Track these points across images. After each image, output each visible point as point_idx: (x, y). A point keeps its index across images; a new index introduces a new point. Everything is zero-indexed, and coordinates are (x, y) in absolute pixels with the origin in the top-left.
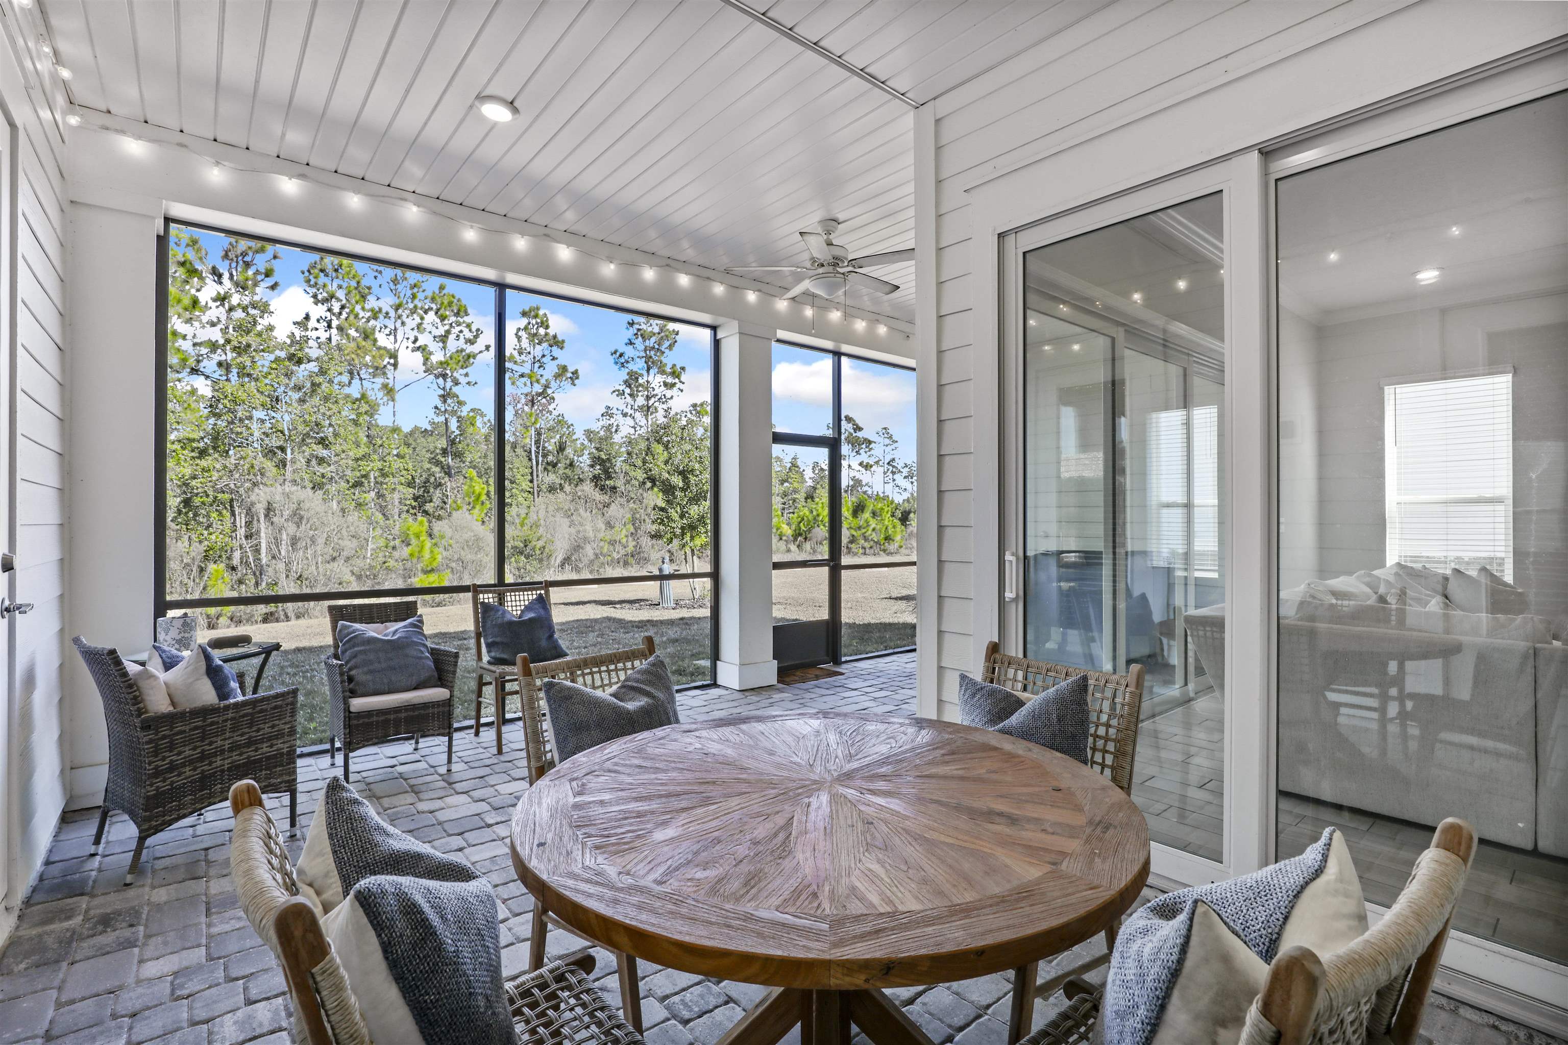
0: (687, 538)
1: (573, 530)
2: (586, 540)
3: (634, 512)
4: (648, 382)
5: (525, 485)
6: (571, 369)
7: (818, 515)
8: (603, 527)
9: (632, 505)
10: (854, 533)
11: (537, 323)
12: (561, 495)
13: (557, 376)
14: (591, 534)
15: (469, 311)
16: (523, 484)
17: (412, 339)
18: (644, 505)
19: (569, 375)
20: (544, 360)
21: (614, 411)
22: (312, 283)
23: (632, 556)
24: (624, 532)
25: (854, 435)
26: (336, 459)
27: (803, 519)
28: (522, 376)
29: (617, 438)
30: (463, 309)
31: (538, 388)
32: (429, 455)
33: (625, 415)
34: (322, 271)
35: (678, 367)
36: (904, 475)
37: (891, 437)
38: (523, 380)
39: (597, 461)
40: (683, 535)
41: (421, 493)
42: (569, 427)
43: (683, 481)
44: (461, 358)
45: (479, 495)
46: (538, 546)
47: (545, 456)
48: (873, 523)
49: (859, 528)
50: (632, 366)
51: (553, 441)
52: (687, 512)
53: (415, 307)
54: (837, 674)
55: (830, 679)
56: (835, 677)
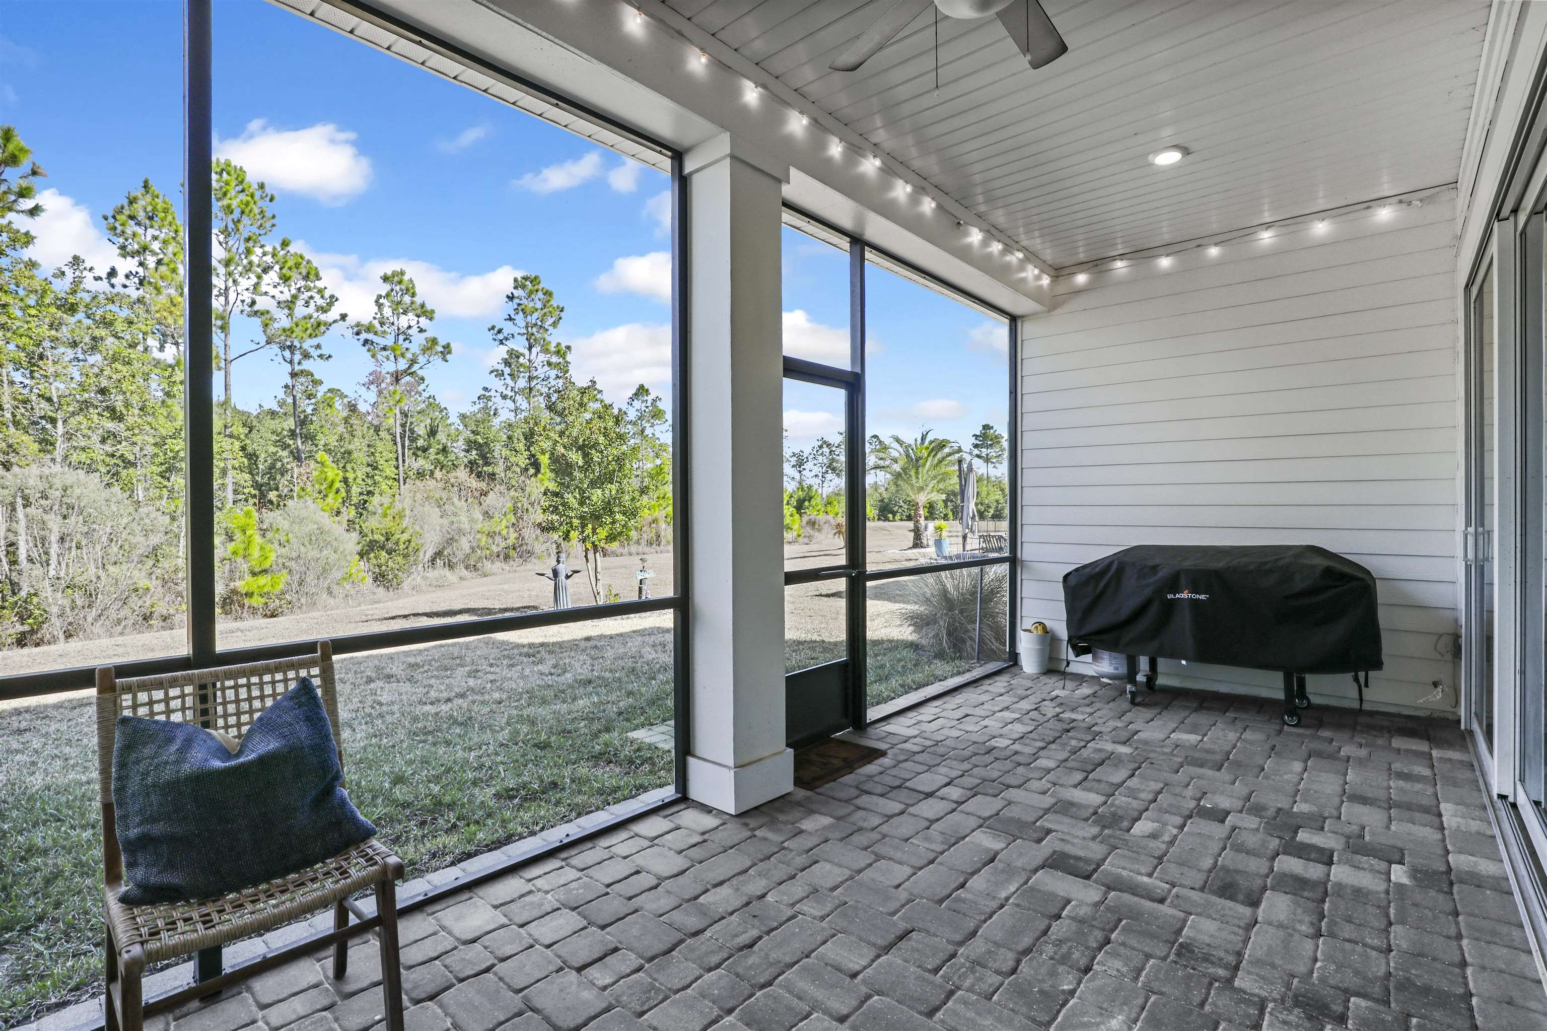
0: (589, 530)
1: (445, 521)
2: (461, 532)
3: (516, 501)
4: (529, 361)
5: (390, 471)
6: (442, 342)
8: (481, 518)
9: (512, 493)
11: (401, 290)
12: (431, 483)
13: (424, 350)
14: (466, 526)
15: (321, 274)
16: (388, 471)
17: (249, 301)
18: (527, 493)
19: (440, 349)
20: (410, 331)
21: (492, 393)
22: (118, 231)
23: (514, 549)
24: (504, 522)
26: (129, 433)
28: (384, 349)
29: (496, 422)
30: (313, 272)
31: (402, 365)
32: (274, 437)
33: (504, 397)
34: (132, 217)
35: (563, 346)
38: (385, 353)
39: (471, 445)
40: (583, 527)
41: (266, 480)
42: (441, 411)
43: (583, 458)
44: (309, 325)
45: (333, 482)
46: (402, 540)
47: (413, 440)
50: (511, 344)
51: (423, 425)
52: (589, 498)
53: (251, 263)
54: (875, 754)
55: (871, 768)
56: (876, 762)
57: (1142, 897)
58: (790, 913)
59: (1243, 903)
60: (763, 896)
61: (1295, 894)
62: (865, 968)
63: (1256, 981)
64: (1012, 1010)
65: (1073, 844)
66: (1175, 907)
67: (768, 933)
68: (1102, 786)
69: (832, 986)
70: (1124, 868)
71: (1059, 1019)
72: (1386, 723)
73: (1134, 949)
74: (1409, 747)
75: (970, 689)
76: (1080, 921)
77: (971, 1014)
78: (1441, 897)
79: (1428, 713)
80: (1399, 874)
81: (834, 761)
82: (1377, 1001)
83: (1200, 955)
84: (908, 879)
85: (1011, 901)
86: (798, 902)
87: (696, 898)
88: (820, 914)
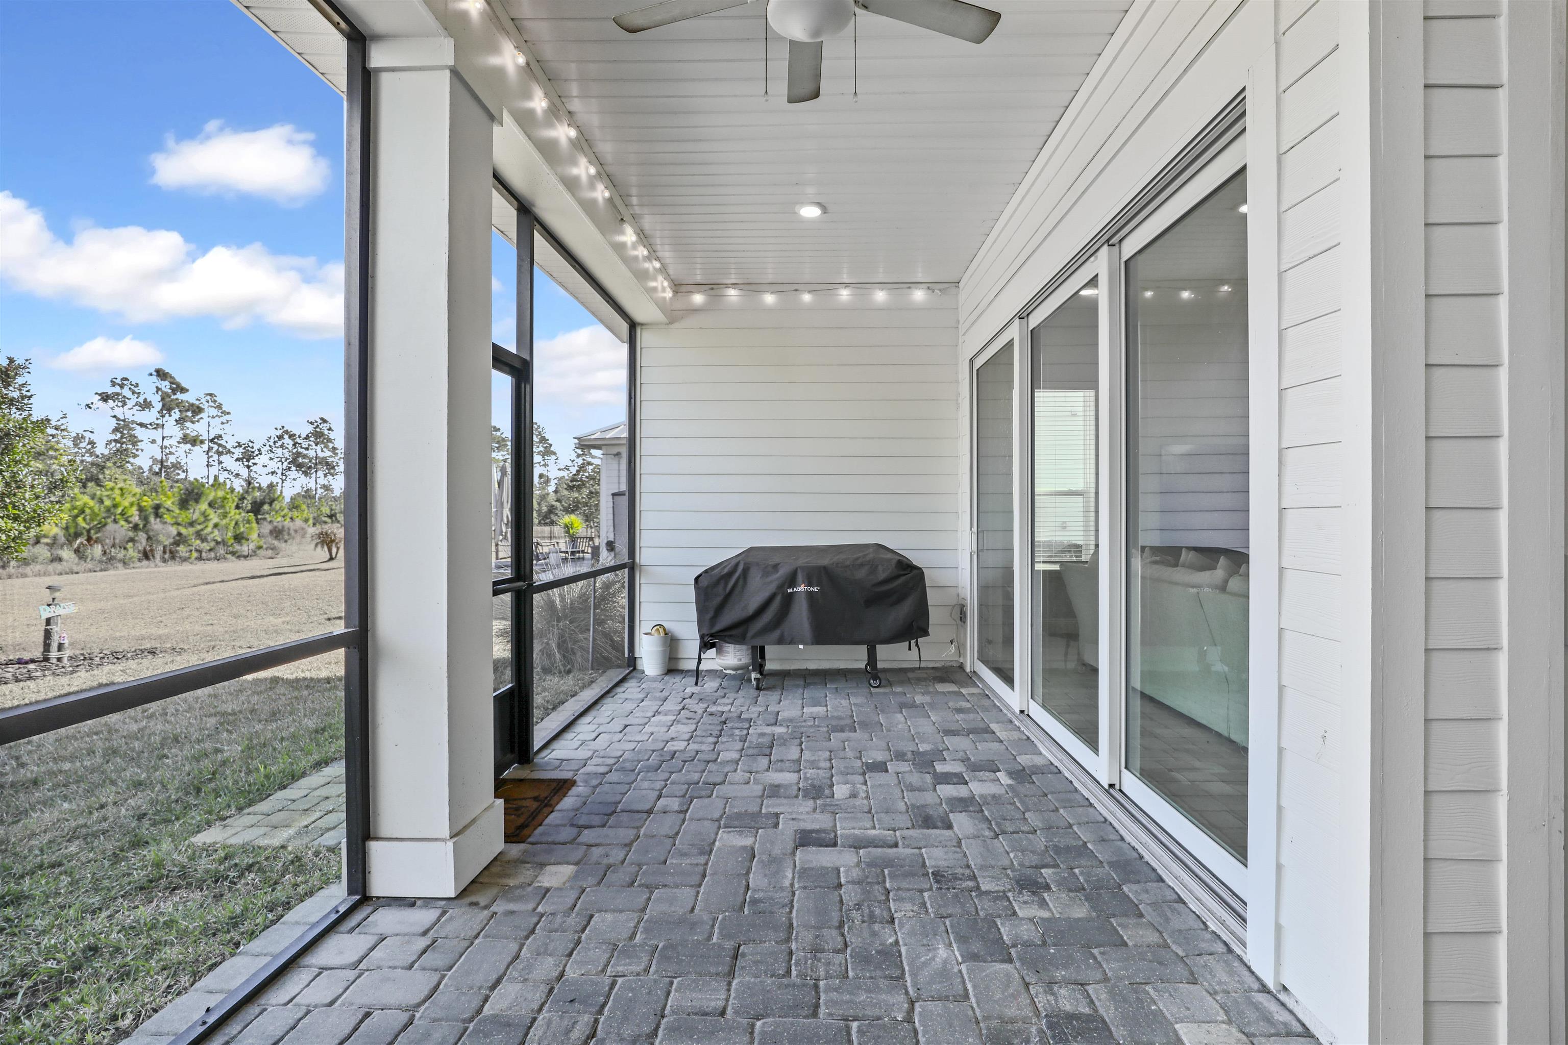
7: (115, 506)
10: (183, 531)
25: (173, 397)
27: (83, 512)
36: (236, 456)
37: (219, 407)
48: (214, 518)
49: (192, 524)
54: (563, 786)
55: (568, 802)
56: (570, 793)
57: (882, 847)
58: (608, 981)
59: (943, 829)
60: (562, 975)
61: (966, 811)
62: (727, 1000)
63: (992, 882)
64: (871, 978)
65: (804, 820)
66: (908, 846)
67: (600, 1012)
68: (787, 764)
69: (713, 1033)
70: (854, 828)
71: (907, 968)
72: (927, 675)
73: (909, 890)
74: (949, 690)
75: (608, 700)
76: (859, 883)
77: (846, 997)
78: (1032, 785)
80: (1003, 778)
81: (525, 803)
82: (1053, 866)
83: (950, 877)
84: (696, 900)
85: (796, 886)
86: (606, 966)
87: (479, 1011)
88: (642, 966)
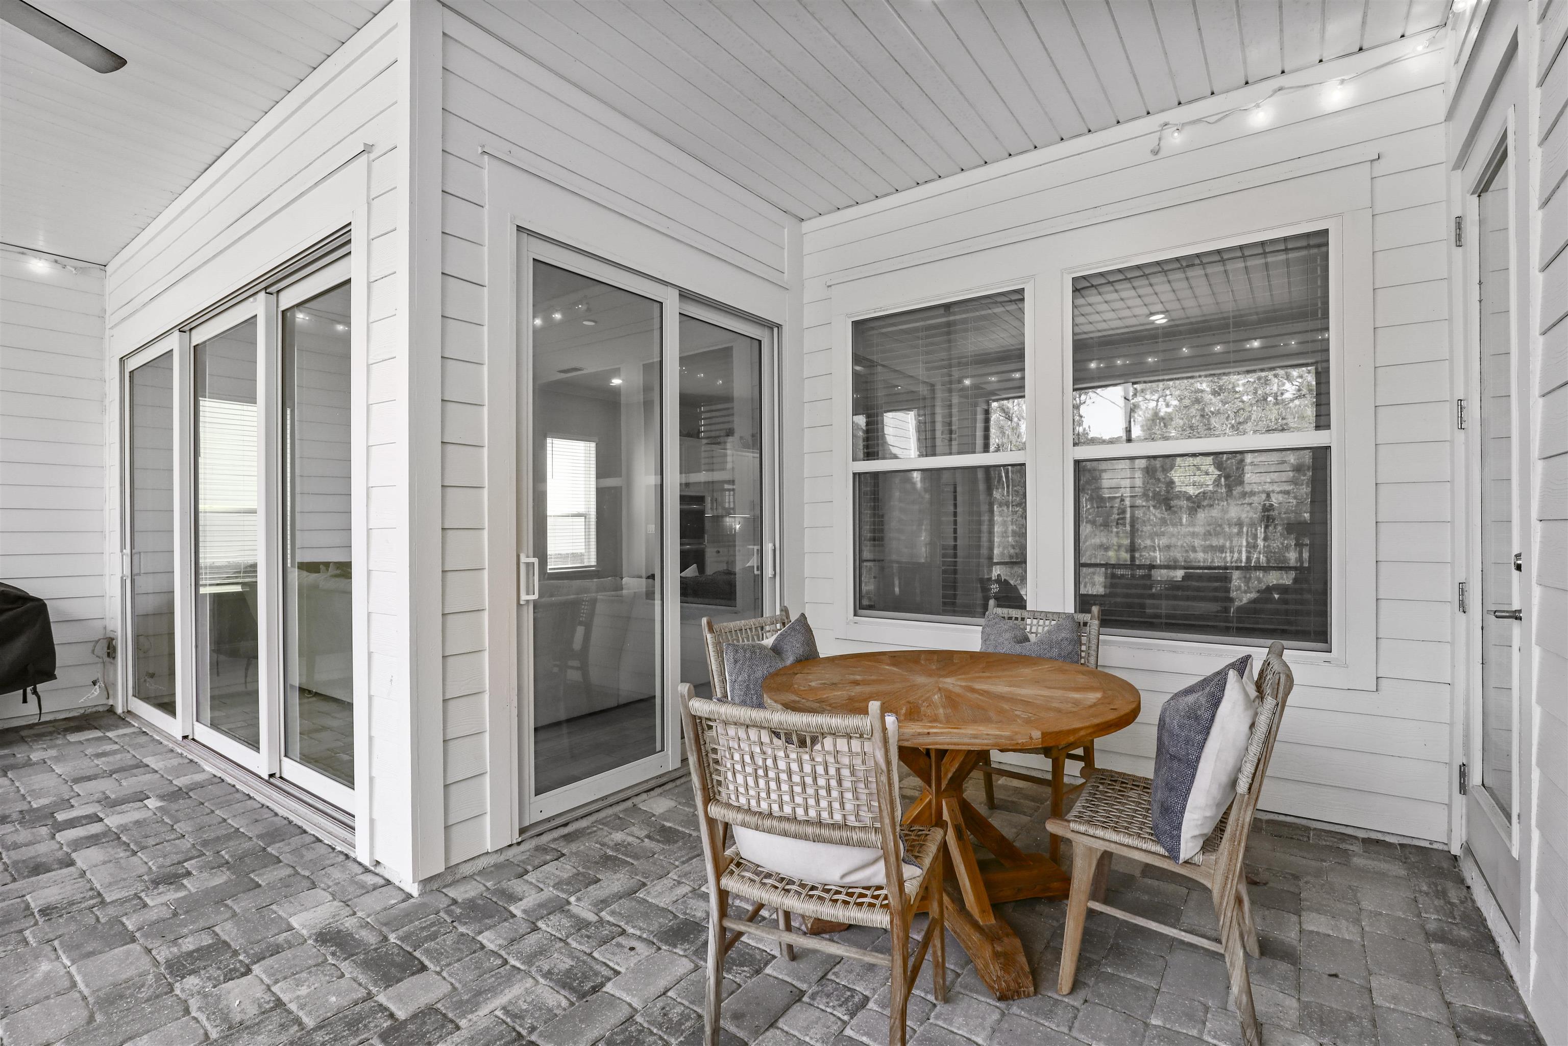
61: (95, 845)
63: (120, 892)
72: (51, 729)
74: (87, 737)
78: (187, 800)
79: (82, 711)
80: (152, 803)
82: (198, 857)
83: (65, 906)
